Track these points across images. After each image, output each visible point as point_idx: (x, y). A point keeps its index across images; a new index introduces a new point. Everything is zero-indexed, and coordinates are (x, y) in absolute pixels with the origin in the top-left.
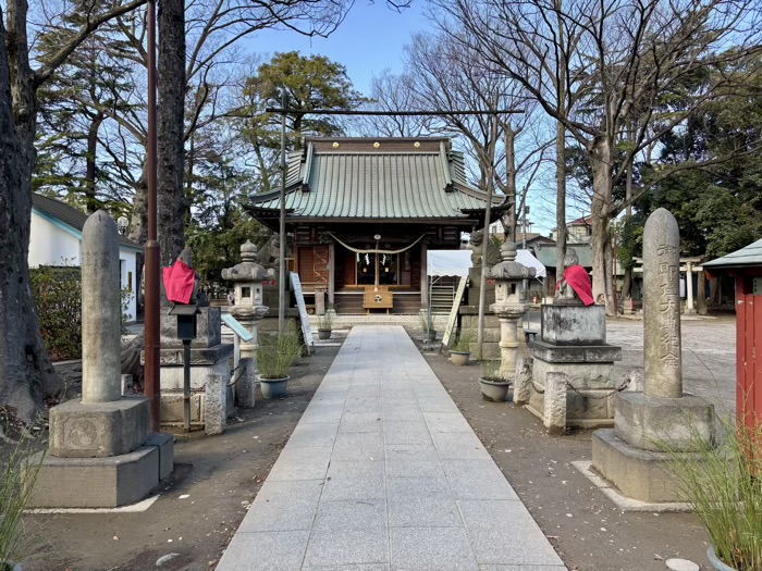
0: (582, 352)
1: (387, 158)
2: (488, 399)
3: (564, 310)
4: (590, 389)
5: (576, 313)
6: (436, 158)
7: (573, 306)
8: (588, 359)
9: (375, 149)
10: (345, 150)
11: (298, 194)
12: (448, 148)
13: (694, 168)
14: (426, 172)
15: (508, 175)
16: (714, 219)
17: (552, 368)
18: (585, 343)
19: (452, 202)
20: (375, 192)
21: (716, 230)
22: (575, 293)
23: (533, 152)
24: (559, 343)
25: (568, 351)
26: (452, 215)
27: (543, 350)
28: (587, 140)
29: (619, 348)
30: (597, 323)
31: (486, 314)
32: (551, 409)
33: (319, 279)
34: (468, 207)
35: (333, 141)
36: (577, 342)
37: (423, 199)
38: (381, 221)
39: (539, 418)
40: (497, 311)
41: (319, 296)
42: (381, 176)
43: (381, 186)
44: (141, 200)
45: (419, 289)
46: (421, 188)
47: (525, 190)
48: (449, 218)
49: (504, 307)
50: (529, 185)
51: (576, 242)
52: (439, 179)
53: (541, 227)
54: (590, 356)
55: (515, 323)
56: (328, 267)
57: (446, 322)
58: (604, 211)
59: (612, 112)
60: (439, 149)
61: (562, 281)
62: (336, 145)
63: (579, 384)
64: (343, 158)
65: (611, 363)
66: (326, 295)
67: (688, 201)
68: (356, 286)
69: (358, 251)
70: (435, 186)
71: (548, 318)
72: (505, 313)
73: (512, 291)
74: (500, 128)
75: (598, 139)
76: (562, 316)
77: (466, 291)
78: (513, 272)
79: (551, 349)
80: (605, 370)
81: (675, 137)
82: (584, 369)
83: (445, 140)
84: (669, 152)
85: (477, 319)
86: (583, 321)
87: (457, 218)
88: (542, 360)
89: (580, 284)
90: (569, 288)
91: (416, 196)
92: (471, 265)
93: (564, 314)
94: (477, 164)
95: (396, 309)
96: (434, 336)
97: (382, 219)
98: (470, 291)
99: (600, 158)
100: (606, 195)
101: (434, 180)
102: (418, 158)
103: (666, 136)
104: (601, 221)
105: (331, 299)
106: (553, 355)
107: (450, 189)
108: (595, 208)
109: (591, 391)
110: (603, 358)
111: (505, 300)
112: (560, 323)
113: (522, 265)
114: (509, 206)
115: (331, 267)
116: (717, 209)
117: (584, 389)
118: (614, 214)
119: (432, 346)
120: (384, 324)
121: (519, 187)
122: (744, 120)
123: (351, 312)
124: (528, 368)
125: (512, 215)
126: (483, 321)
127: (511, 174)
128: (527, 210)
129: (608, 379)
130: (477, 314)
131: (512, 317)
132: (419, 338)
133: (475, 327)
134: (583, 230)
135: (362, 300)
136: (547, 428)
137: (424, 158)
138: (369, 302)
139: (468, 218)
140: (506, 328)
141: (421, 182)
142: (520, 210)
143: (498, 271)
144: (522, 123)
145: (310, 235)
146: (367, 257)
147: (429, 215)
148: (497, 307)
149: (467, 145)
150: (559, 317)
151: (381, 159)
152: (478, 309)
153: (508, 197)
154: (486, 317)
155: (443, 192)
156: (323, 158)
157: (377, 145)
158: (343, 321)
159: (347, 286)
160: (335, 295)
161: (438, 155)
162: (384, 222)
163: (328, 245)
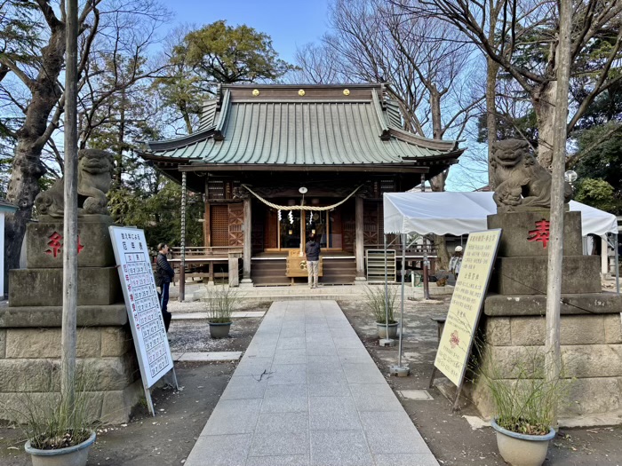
1: (313, 107)
6: (368, 105)
9: (300, 97)
10: (266, 98)
11: (210, 143)
12: (381, 95)
14: (358, 121)
15: (435, 135)
19: (390, 150)
20: (300, 140)
23: (459, 114)
26: (394, 162)
33: (235, 242)
35: (253, 89)
38: (307, 169)
41: (233, 262)
42: (307, 125)
44: (22, 151)
45: (353, 253)
46: (353, 136)
48: (392, 165)
52: (373, 127)
56: (243, 228)
60: (371, 97)
62: (256, 92)
64: (264, 107)
66: (241, 262)
68: (278, 249)
69: (280, 208)
70: (368, 133)
75: (545, 87)
83: (378, 87)
87: (402, 164)
91: (348, 145)
95: (326, 279)
96: (393, 331)
97: (309, 166)
101: (367, 128)
102: (348, 106)
105: (247, 267)
107: (387, 136)
114: (459, 154)
115: (246, 226)
123: (271, 283)
127: (438, 135)
132: (367, 331)
135: (285, 267)
137: (355, 107)
138: (293, 270)
139: (415, 164)
141: (352, 130)
145: (224, 191)
146: (290, 214)
147: (366, 162)
151: (306, 107)
153: (457, 143)
155: (378, 141)
156: (241, 107)
157: (301, 92)
158: (260, 295)
159: (268, 250)
160: (252, 261)
161: (369, 103)
162: (311, 169)
163: (242, 201)
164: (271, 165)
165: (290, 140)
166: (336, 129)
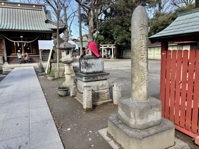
0: (96, 76)
1: (23, 10)
2: (61, 96)
3: (89, 60)
4: (99, 90)
5: (93, 61)
6: (41, 11)
7: (92, 58)
8: (98, 79)
9: (19, 7)
10: (7, 6)
12: (45, 9)
13: (113, 20)
14: (38, 16)
15: (65, 20)
16: (118, 34)
17: (85, 84)
18: (97, 72)
19: (48, 26)
20: (19, 21)
21: (118, 37)
22: (92, 53)
23: (72, 14)
24: (87, 73)
25: (91, 76)
26: (48, 30)
27: (81, 77)
28: (87, 10)
29: (109, 74)
30: (101, 64)
31: (60, 62)
32: (86, 101)
33: (1, 52)
34: (53, 28)
35: (2, 2)
36: (94, 73)
37: (38, 24)
38: (22, 31)
39: (81, 104)
40: (63, 61)
41: (1, 58)
43: (22, 19)
45: (39, 54)
47: (70, 25)
48: (47, 31)
49: (65, 60)
50: (71, 23)
51: (84, 41)
52: (43, 18)
53: (75, 36)
54: (99, 78)
55: (70, 65)
56: (3, 48)
57: (46, 65)
58: (92, 31)
59: (93, 2)
60: (42, 9)
61: (87, 48)
62: (3, 4)
63: (95, 89)
64: (6, 9)
65: (106, 79)
66: (3, 57)
67: (112, 29)
68: (15, 54)
69: (15, 42)
70: (41, 20)
71: (83, 63)
72: (66, 62)
73: (68, 53)
74: (62, 6)
75: (90, 10)
76: (88, 63)
77: (52, 54)
78: (67, 46)
79: (84, 76)
80: (104, 82)
81: (107, 13)
82: (97, 83)
83: (44, 6)
84: (106, 17)
85: (57, 64)
86: (96, 64)
87: (49, 31)
88: (81, 80)
89: (94, 49)
90: (90, 51)
91: (35, 23)
92: (54, 45)
93: (89, 62)
94: (56, 17)
95: (31, 61)
96: (43, 70)
97: (22, 30)
98: (54, 54)
99: (90, 16)
100: (92, 27)
101: (41, 19)
102: (35, 11)
103: (105, 12)
104: (91, 34)
105: (6, 59)
106: (85, 79)
107: (47, 22)
108: (90, 31)
109: (100, 91)
110: (104, 78)
111: (66, 57)
112: (87, 65)
113: (71, 44)
114: (66, 28)
115: (4, 47)
116: (118, 31)
117: (97, 90)
118: (94, 32)
119: (42, 74)
120: (27, 66)
121: (69, 25)
122: (123, 9)
123: (14, 63)
124: (76, 83)
125: (67, 32)
126: (59, 64)
127: (66, 20)
128: (71, 31)
129: (105, 86)
130: (57, 62)
131: (69, 63)
132: (38, 71)
133: (56, 66)
134: (86, 38)
136: (85, 109)
137: (37, 11)
139: (53, 31)
140: (66, 67)
141: (36, 19)
142: (69, 31)
143: (62, 46)
144: (68, 4)
146: (18, 44)
147: (40, 30)
148: (63, 59)
149: (52, 11)
150: (87, 63)
151: (21, 10)
152: (57, 60)
153: (65, 25)
154: (60, 63)
155: (44, 23)
157: (19, 5)
158: (11, 66)
159: (12, 54)
160: (7, 57)
161: (42, 10)
162: (23, 31)
163: (2, 39)
164: (10, 29)
165: (16, 21)
166: (32, 18)
